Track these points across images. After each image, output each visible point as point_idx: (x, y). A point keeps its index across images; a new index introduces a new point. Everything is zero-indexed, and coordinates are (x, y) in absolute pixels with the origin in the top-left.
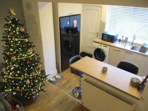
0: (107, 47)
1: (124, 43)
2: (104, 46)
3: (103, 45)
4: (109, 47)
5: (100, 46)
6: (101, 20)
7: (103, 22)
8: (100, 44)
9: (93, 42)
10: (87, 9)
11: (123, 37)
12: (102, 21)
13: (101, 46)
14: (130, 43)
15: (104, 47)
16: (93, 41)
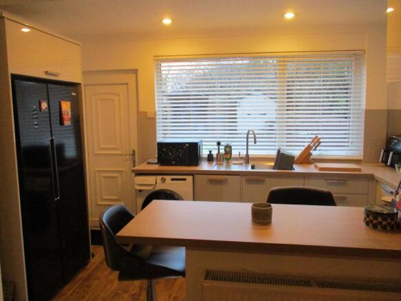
0: (185, 179)
1: (225, 161)
2: (172, 179)
3: (168, 178)
4: (189, 178)
5: (159, 181)
6: (142, 109)
7: (149, 115)
8: (159, 178)
9: (133, 174)
10: (88, 85)
11: (219, 144)
12: (145, 113)
13: (164, 180)
14: (242, 158)
15: (174, 182)
16: (133, 171)
